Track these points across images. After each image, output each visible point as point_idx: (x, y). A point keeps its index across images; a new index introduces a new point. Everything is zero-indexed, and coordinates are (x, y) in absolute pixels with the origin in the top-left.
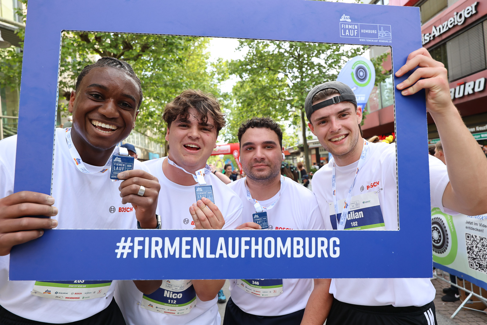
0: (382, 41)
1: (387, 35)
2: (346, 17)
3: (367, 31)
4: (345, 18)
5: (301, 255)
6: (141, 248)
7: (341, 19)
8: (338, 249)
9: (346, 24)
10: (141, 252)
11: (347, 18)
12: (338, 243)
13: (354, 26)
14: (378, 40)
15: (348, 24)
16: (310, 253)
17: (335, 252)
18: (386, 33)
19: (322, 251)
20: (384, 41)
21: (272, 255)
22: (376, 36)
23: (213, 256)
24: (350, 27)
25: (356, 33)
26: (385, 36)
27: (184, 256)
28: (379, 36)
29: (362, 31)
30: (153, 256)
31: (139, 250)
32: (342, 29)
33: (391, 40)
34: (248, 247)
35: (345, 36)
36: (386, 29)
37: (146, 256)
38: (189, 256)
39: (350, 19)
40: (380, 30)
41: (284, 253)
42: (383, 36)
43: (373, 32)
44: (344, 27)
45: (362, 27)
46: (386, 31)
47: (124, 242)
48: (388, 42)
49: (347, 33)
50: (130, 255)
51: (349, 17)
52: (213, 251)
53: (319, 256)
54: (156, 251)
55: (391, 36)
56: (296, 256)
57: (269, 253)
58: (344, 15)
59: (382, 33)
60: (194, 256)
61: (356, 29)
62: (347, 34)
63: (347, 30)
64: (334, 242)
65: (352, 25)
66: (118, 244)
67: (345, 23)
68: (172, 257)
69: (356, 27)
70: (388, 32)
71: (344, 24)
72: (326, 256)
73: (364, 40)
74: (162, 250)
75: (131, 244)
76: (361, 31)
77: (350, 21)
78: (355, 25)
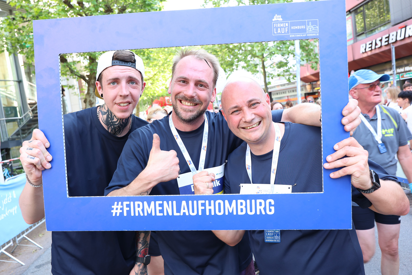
0: (310, 35)
1: (315, 29)
2: (278, 16)
3: (296, 28)
4: (277, 18)
5: (244, 213)
6: (128, 209)
7: (273, 19)
8: (273, 208)
9: (277, 23)
10: (129, 212)
11: (279, 18)
12: (273, 203)
13: (285, 24)
14: (307, 34)
15: (280, 23)
16: (251, 211)
17: (270, 210)
18: (314, 27)
19: (260, 209)
20: (312, 35)
21: (222, 213)
22: (304, 31)
23: (178, 214)
24: (282, 25)
26: (313, 29)
27: (158, 214)
28: (308, 31)
29: (292, 28)
30: (137, 214)
31: (127, 211)
32: (275, 28)
33: (318, 33)
34: (203, 208)
35: (277, 34)
36: (314, 23)
37: (132, 214)
38: (162, 214)
39: (281, 18)
40: (308, 25)
41: (231, 212)
42: (310, 30)
43: (302, 27)
44: (276, 26)
45: (292, 24)
46: (314, 25)
47: (117, 205)
48: (315, 35)
50: (122, 214)
51: (280, 16)
52: (178, 210)
53: (258, 213)
54: (138, 211)
55: (318, 29)
56: (240, 213)
57: (220, 211)
58: (276, 15)
59: (310, 28)
60: (165, 214)
61: (287, 27)
62: (279, 32)
63: (279, 29)
64: (270, 203)
65: (283, 23)
66: (113, 207)
67: (277, 22)
68: (150, 215)
69: (287, 25)
70: (315, 26)
71: (276, 23)
72: (263, 213)
73: (294, 36)
74: (143, 210)
75: (122, 207)
77: (282, 20)
78: (285, 23)
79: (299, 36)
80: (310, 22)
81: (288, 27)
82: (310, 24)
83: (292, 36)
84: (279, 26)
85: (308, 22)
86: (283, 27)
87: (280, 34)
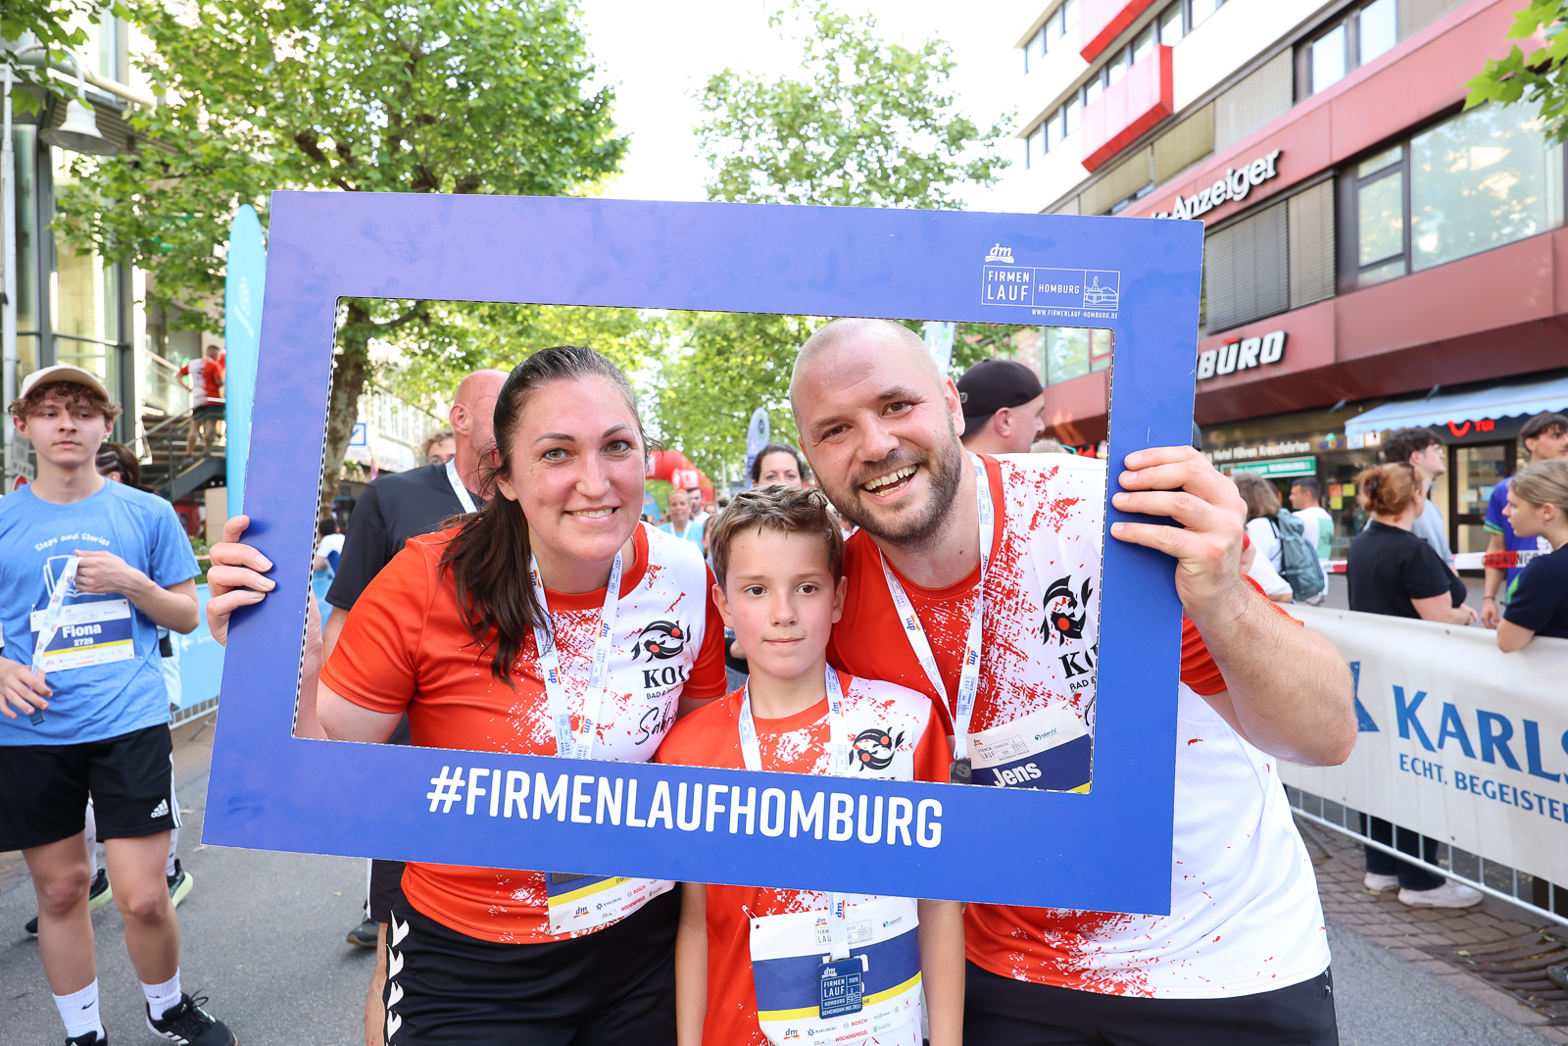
0: (1093, 315)
1: (1107, 298)
2: (1001, 249)
3: (1053, 289)
4: (1001, 254)
5: (847, 835)
6: (482, 792)
7: (987, 257)
8: (936, 827)
9: (999, 270)
10: (483, 803)
11: (1005, 254)
12: (938, 812)
13: (1022, 275)
14: (1083, 311)
15: (1006, 270)
16: (870, 832)
17: (929, 835)
18: (1105, 292)
19: (898, 828)
20: (1096, 315)
21: (778, 831)
22: (1076, 300)
23: (641, 823)
24: (1011, 277)
25: (1023, 293)
26: (1102, 300)
27: (577, 817)
28: (1086, 302)
29: (1041, 288)
30: (508, 813)
31: (477, 797)
32: (991, 282)
33: (1115, 312)
34: (721, 809)
35: (996, 301)
36: (1106, 281)
37: (494, 812)
38: (587, 819)
39: (1011, 255)
40: (1090, 284)
41: (806, 828)
42: (1095, 301)
43: (1071, 290)
45: (1041, 278)
46: (1105, 288)
47: (447, 778)
48: (1107, 317)
49: (1001, 294)
50: (459, 806)
51: (1010, 249)
52: (643, 812)
53: (891, 840)
54: (515, 802)
55: (1117, 300)
56: (833, 836)
57: (772, 825)
58: (997, 245)
59: (1095, 295)
60: (600, 820)
61: (1026, 284)
62: (1001, 297)
63: (1002, 287)
64: (930, 810)
65: (1016, 271)
66: (434, 781)
67: (998, 266)
68: (548, 818)
69: (1026, 277)
70: (1110, 289)
71: (994, 269)
72: (907, 841)
73: (1044, 312)
74: (529, 801)
75: (462, 783)
76: (1037, 288)
77: (1012, 261)
78: (1023, 271)
79: (1059, 313)
80: (1096, 278)
81: (1029, 284)
82: (1095, 283)
83: (1039, 312)
84: (1002, 277)
85: (1090, 276)
86: (1014, 283)
87: (1004, 302)
